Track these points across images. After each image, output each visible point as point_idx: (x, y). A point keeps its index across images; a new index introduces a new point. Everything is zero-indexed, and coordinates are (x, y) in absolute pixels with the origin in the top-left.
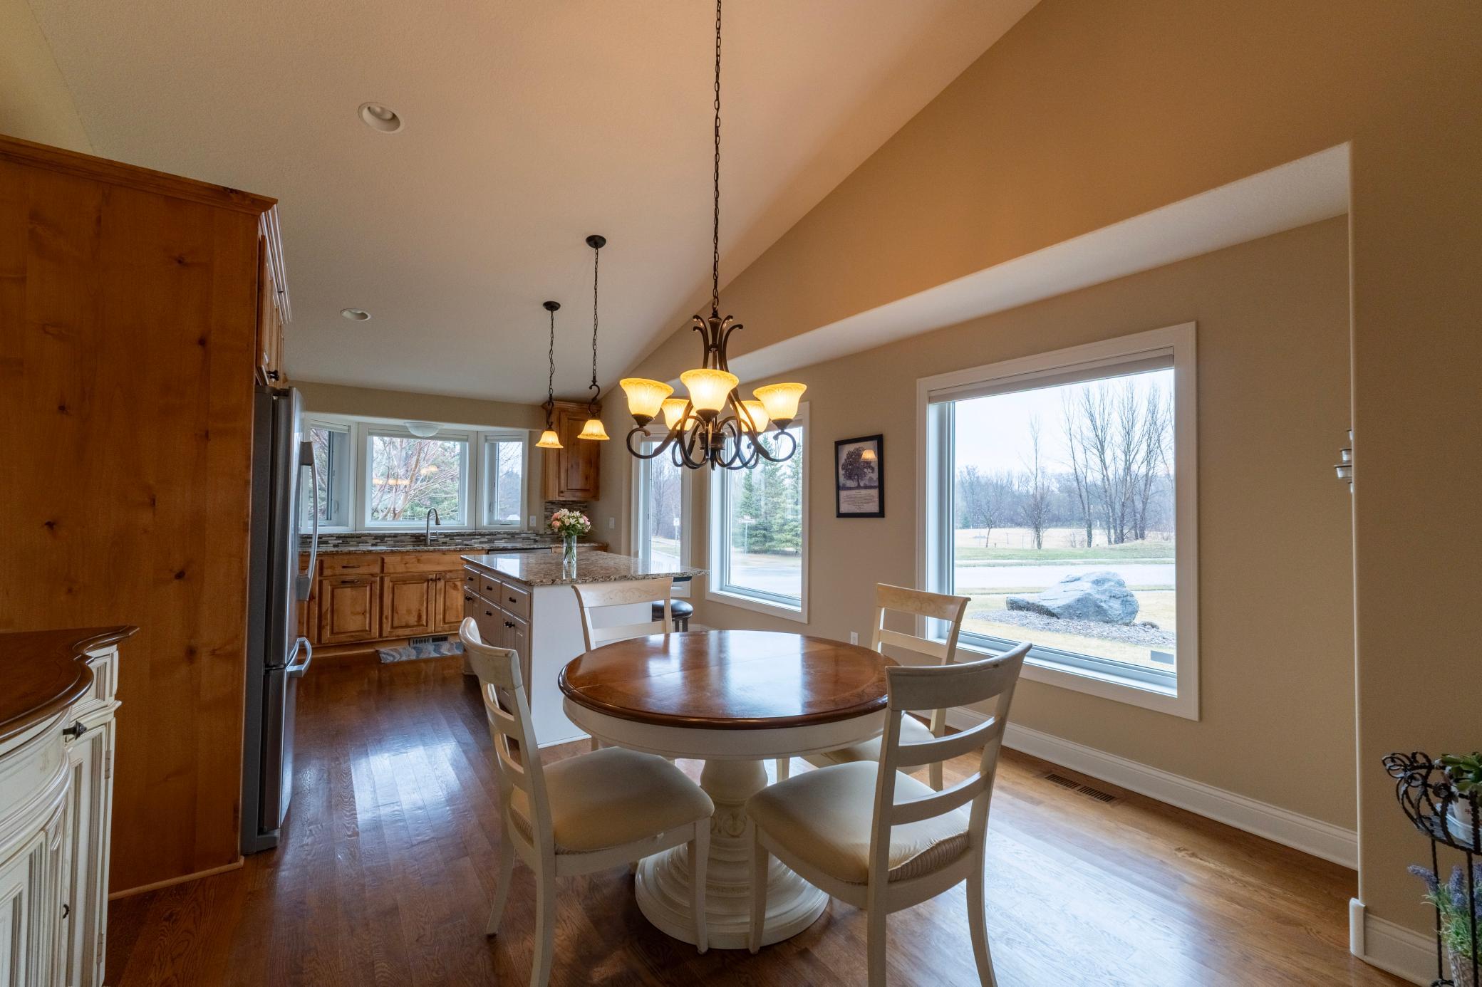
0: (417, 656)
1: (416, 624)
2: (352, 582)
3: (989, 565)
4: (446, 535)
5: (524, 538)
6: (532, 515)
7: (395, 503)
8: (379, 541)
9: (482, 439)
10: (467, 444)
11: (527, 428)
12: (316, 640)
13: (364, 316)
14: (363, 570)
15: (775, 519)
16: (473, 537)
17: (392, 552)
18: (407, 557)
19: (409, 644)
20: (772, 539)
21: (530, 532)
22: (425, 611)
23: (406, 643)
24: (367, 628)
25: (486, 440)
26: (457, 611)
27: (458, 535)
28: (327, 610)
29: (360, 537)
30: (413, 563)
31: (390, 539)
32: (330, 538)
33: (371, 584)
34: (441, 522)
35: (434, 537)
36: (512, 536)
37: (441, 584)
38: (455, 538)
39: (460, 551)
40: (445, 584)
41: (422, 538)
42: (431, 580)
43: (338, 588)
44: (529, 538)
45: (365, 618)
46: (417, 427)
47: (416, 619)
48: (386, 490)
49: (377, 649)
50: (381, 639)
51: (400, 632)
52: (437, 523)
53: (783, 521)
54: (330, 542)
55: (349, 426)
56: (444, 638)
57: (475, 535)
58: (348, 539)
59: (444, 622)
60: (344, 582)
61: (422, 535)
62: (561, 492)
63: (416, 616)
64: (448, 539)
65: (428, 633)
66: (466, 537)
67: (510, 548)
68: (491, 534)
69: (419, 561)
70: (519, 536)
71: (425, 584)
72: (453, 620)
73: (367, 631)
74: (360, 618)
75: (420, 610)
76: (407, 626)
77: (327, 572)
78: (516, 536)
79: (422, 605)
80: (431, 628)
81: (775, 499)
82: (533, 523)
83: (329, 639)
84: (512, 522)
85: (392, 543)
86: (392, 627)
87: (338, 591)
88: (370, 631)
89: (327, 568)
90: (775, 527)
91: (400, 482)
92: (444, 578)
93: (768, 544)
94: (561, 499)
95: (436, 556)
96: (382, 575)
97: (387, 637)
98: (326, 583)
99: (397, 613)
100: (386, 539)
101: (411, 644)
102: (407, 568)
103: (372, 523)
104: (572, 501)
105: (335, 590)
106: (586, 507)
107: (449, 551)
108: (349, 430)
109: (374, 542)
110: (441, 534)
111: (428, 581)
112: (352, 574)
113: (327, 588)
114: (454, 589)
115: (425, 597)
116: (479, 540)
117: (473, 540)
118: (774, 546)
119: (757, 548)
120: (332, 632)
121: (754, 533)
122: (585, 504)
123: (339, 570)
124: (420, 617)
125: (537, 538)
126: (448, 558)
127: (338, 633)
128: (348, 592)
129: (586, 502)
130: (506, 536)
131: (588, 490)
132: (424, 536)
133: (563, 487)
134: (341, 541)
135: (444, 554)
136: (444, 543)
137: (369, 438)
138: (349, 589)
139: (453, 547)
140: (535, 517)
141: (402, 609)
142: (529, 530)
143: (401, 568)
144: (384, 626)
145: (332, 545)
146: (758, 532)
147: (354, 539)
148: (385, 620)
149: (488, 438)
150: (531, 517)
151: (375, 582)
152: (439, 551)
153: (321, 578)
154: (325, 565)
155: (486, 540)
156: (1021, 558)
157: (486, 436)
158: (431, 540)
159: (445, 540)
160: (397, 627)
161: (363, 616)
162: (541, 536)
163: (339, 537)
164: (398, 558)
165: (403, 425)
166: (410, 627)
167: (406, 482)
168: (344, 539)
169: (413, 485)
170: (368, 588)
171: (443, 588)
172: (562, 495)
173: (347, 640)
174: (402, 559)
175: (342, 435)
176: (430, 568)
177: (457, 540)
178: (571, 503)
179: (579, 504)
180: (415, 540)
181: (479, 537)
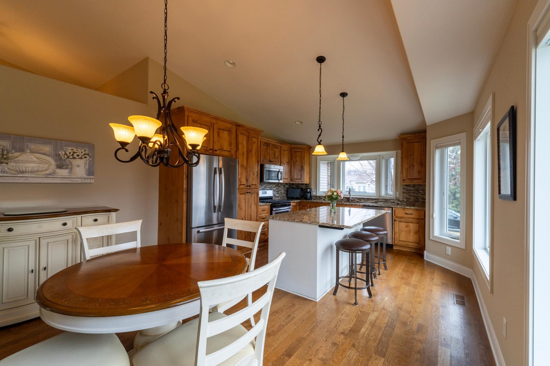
5: (392, 202)
6: (397, 191)
9: (381, 158)
10: (375, 161)
25: (383, 158)
36: (386, 201)
38: (361, 200)
44: (394, 202)
46: (352, 157)
57: (369, 199)
64: (359, 200)
67: (371, 206)
70: (390, 201)
78: (388, 201)
82: (398, 195)
108: (335, 160)
125: (399, 202)
130: (383, 200)
131: (420, 179)
133: (405, 178)
136: (358, 202)
137: (342, 162)
140: (399, 192)
142: (395, 199)
149: (383, 157)
150: (397, 192)
155: (374, 202)
157: (383, 156)
158: (351, 200)
159: (358, 200)
162: (401, 201)
172: (404, 181)
175: (333, 162)
177: (362, 201)
178: (418, 186)
179: (423, 187)
180: (347, 200)
181: (371, 200)
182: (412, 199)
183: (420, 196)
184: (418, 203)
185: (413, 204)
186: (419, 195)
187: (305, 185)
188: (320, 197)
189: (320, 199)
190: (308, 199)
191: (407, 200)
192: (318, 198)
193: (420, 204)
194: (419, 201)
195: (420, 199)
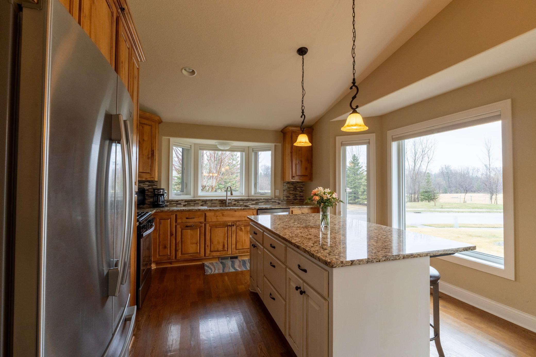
0: (223, 271)
1: (222, 250)
2: (191, 226)
3: (471, 212)
4: (236, 200)
5: (273, 202)
6: (276, 189)
7: (212, 183)
8: (204, 203)
9: (251, 150)
10: (244, 153)
11: (274, 143)
12: (174, 258)
13: (193, 72)
14: (195, 220)
15: (360, 189)
16: (248, 201)
17: (210, 210)
18: (217, 213)
19: (219, 260)
20: (358, 198)
21: (276, 198)
22: (226, 242)
23: (217, 261)
24: (198, 252)
25: (253, 151)
26: (242, 243)
27: (241, 200)
28: (179, 241)
29: (195, 201)
30: (220, 216)
31: (209, 202)
32: (182, 202)
33: (200, 228)
34: (233, 193)
35: (230, 201)
36: (267, 201)
37: (234, 228)
38: (240, 201)
39: (244, 209)
40: (236, 228)
41: (224, 202)
42: (229, 226)
43: (184, 229)
44: (275, 202)
45: (197, 246)
46: (221, 144)
47: (222, 247)
48: (209, 178)
49: (204, 262)
50: (205, 258)
51: (215, 254)
52: (232, 194)
53: (363, 190)
54: (182, 203)
55: (191, 146)
56: (236, 257)
57: (249, 200)
58: (190, 202)
59: (236, 249)
60: (187, 226)
61: (224, 200)
62: (293, 177)
63: (222, 246)
65: (228, 255)
66: (245, 201)
67: (269, 208)
68: (257, 200)
69: (223, 215)
70: (271, 201)
71: (226, 228)
72: (240, 248)
73: (198, 253)
74: (194, 246)
75: (224, 242)
76: (218, 251)
77: (179, 221)
78: (269, 201)
79: (225, 239)
80: (230, 252)
81: (360, 181)
82: (277, 194)
83: (180, 257)
84: (266, 193)
85: (210, 204)
86: (211, 251)
87: (184, 231)
88: (200, 253)
89: (179, 219)
90: (360, 193)
91: (214, 175)
92: (236, 224)
93: (356, 200)
94: (293, 180)
95: (231, 213)
96: (205, 223)
97: (208, 256)
98: (178, 226)
99: (213, 243)
100: (207, 202)
101: (220, 260)
102: (217, 219)
103: (202, 194)
104: (297, 182)
105: (183, 230)
106: (304, 185)
107: (238, 209)
108: (191, 147)
109: (202, 203)
110: (233, 199)
111: (228, 226)
112: (191, 222)
113: (179, 229)
114: (241, 231)
115: (226, 235)
116: (251, 203)
117: (248, 203)
118: (360, 201)
119: (351, 202)
120: (182, 254)
121: (350, 195)
122: (303, 184)
123: (184, 220)
124: (224, 246)
125: (280, 202)
126: (237, 213)
127: (184, 254)
128: (189, 232)
129: (304, 182)
130: (264, 201)
131: (307, 176)
132: (225, 201)
133: (294, 175)
134: (187, 203)
135: (235, 211)
136: (235, 205)
137: (200, 152)
138: (190, 230)
139: (240, 208)
140: (278, 191)
141: (215, 242)
142: (275, 198)
143: (214, 219)
144: (207, 250)
145: (183, 205)
146: (352, 195)
147: (192, 202)
148: (207, 247)
149: (254, 150)
151: (202, 226)
152: (233, 209)
153: (177, 224)
154: (178, 217)
155: (255, 203)
156: (487, 208)
157: (253, 149)
158: (228, 203)
159: (236, 203)
160: (212, 252)
161: (196, 245)
162: (282, 200)
163: (186, 201)
164: (212, 214)
165: (214, 144)
166: (219, 251)
167: (216, 175)
168: (188, 202)
169: (219, 176)
170: (198, 230)
171: (235, 230)
172: (293, 178)
173: (189, 257)
174: (215, 214)
175: (188, 150)
176: (228, 219)
177: (241, 203)
178: (296, 183)
179: (300, 184)
180: (221, 203)
181: (251, 201)
182: (292, 197)
183: (298, 194)
184: (297, 200)
185: (292, 202)
186: (298, 192)
187: (147, 183)
188: (178, 202)
189: (177, 204)
190: (162, 206)
191: (287, 198)
192: (174, 203)
193: (297, 202)
194: (297, 199)
195: (297, 197)
